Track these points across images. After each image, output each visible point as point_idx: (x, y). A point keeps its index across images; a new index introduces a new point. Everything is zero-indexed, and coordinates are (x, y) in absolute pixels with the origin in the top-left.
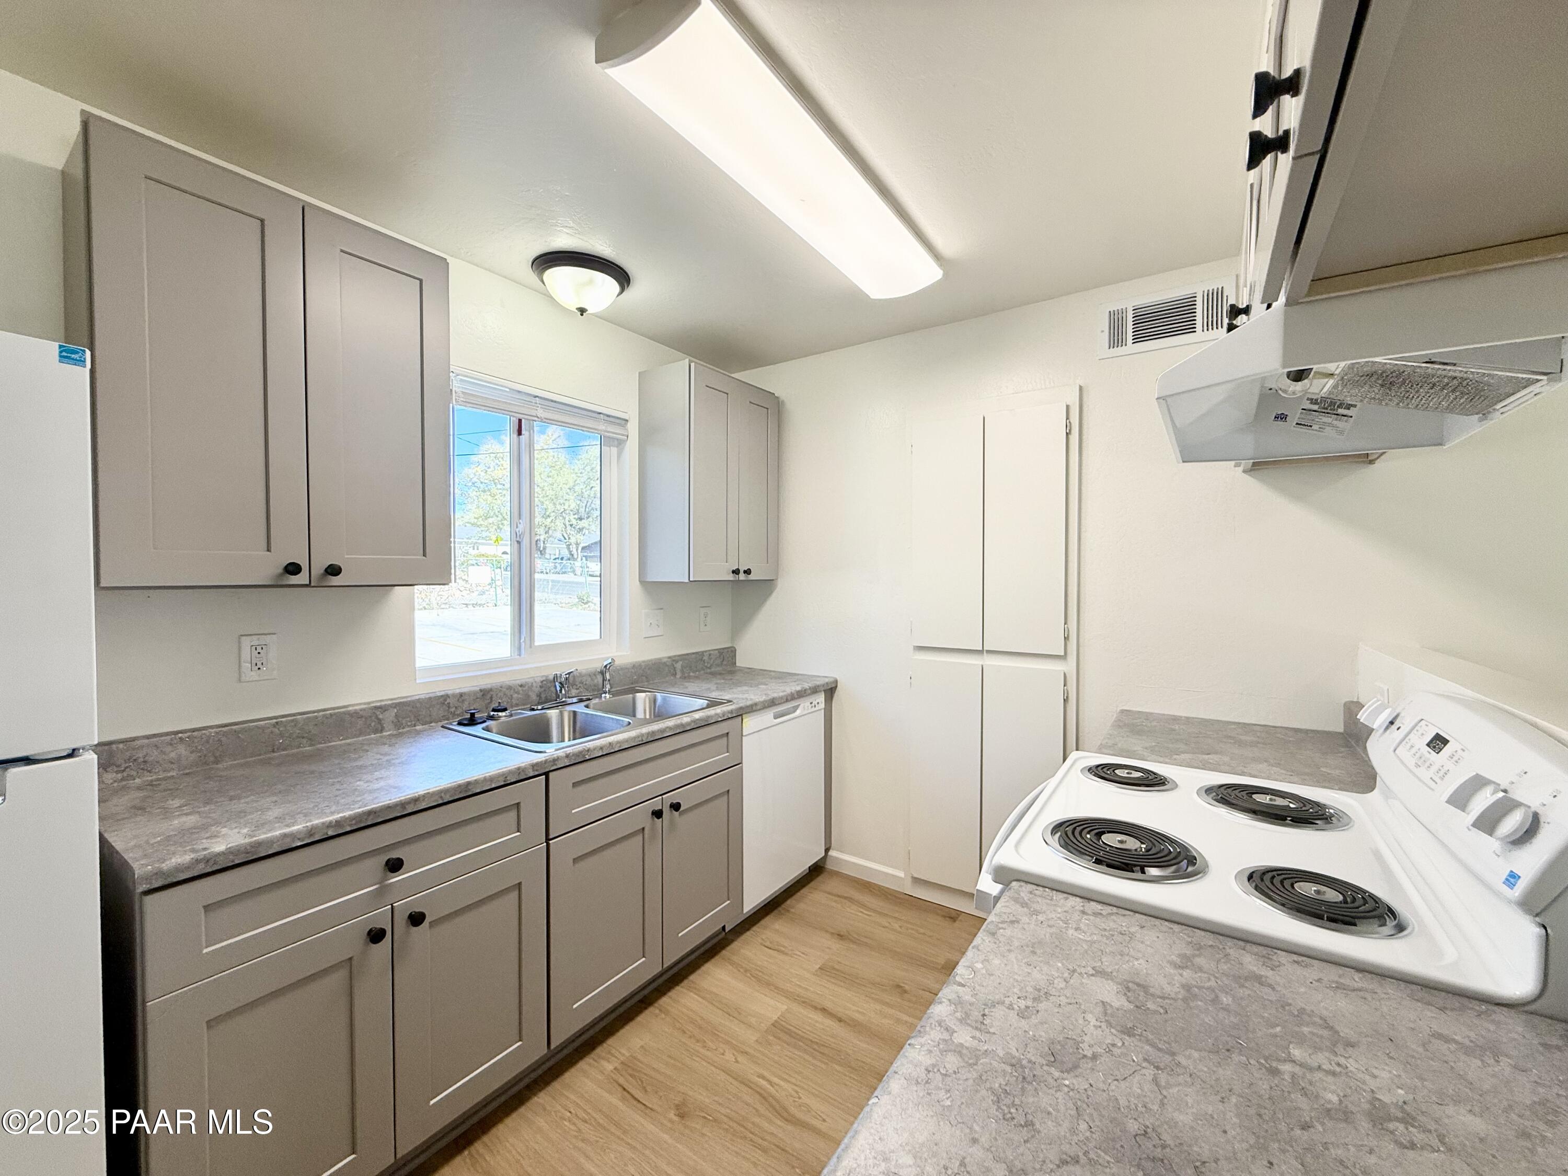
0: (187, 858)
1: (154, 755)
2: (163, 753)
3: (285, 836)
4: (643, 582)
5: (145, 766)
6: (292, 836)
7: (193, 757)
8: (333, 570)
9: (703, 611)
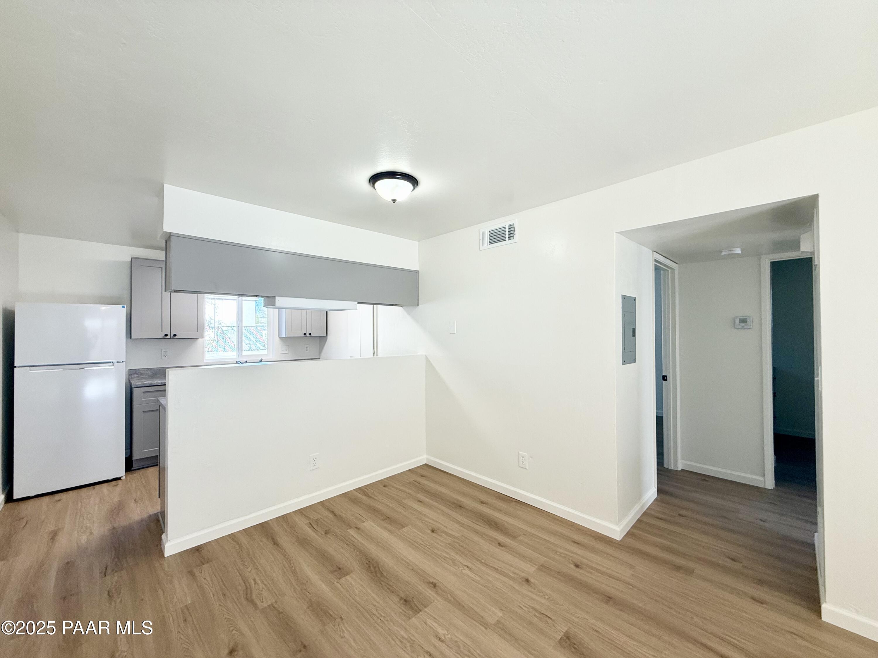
0: (140, 383)
1: (143, 372)
2: (145, 372)
3: (157, 383)
4: (279, 337)
5: (142, 374)
6: (158, 383)
7: (151, 373)
8: (175, 335)
9: (306, 346)
